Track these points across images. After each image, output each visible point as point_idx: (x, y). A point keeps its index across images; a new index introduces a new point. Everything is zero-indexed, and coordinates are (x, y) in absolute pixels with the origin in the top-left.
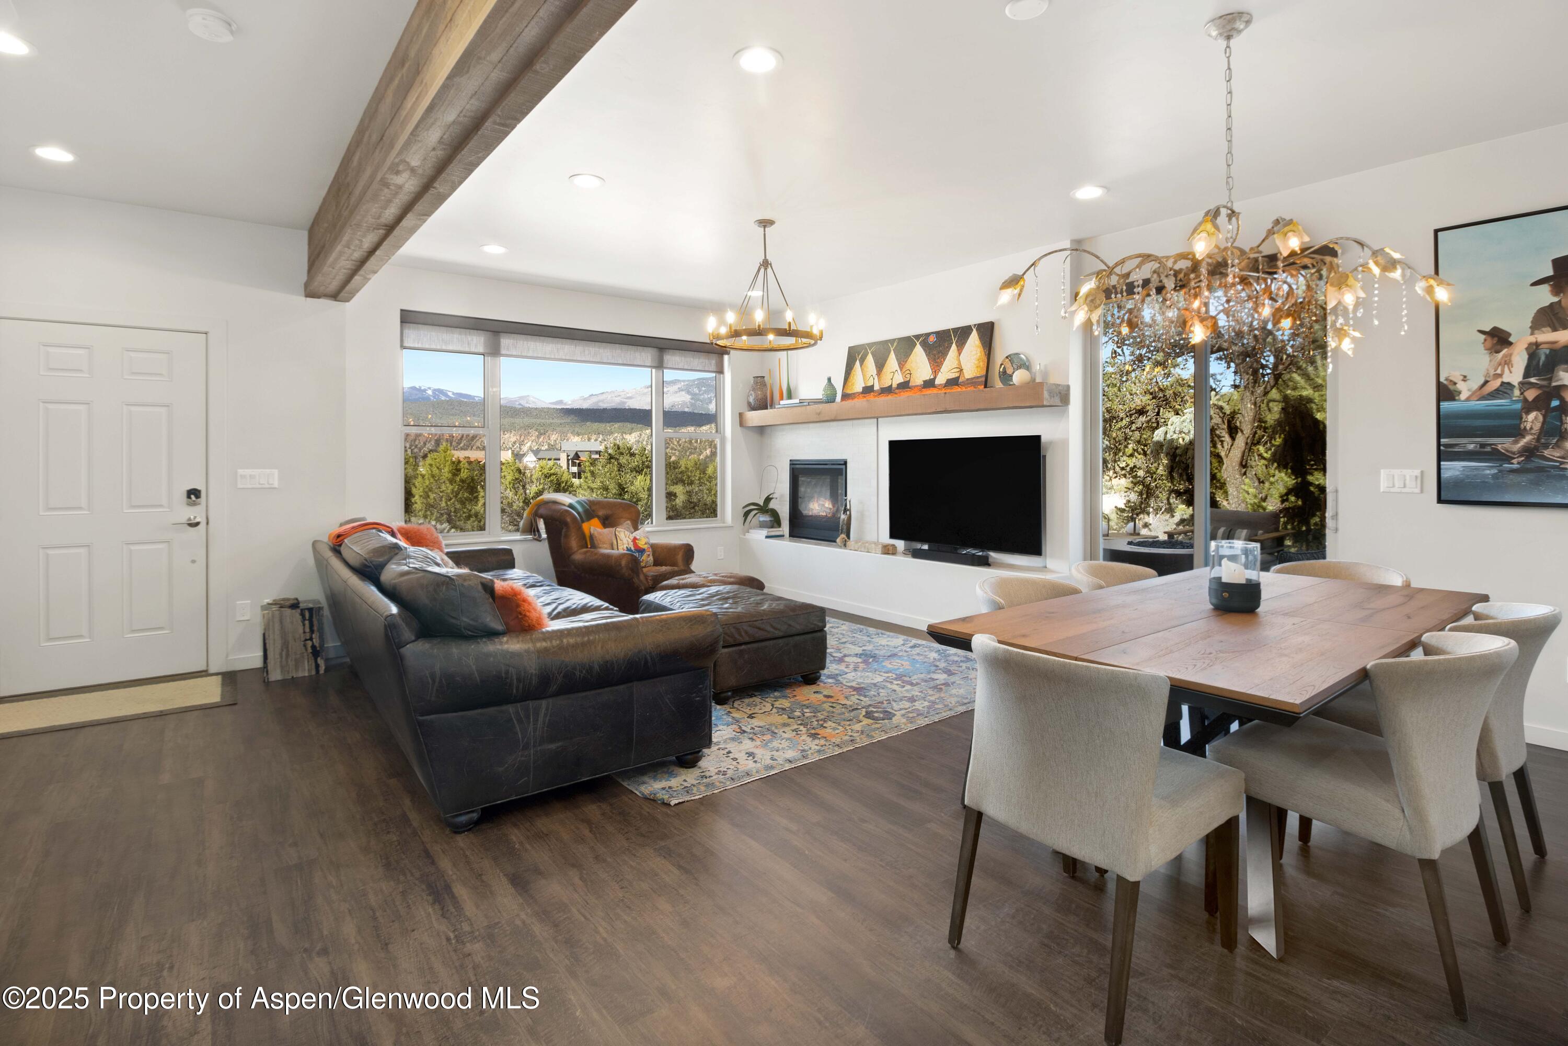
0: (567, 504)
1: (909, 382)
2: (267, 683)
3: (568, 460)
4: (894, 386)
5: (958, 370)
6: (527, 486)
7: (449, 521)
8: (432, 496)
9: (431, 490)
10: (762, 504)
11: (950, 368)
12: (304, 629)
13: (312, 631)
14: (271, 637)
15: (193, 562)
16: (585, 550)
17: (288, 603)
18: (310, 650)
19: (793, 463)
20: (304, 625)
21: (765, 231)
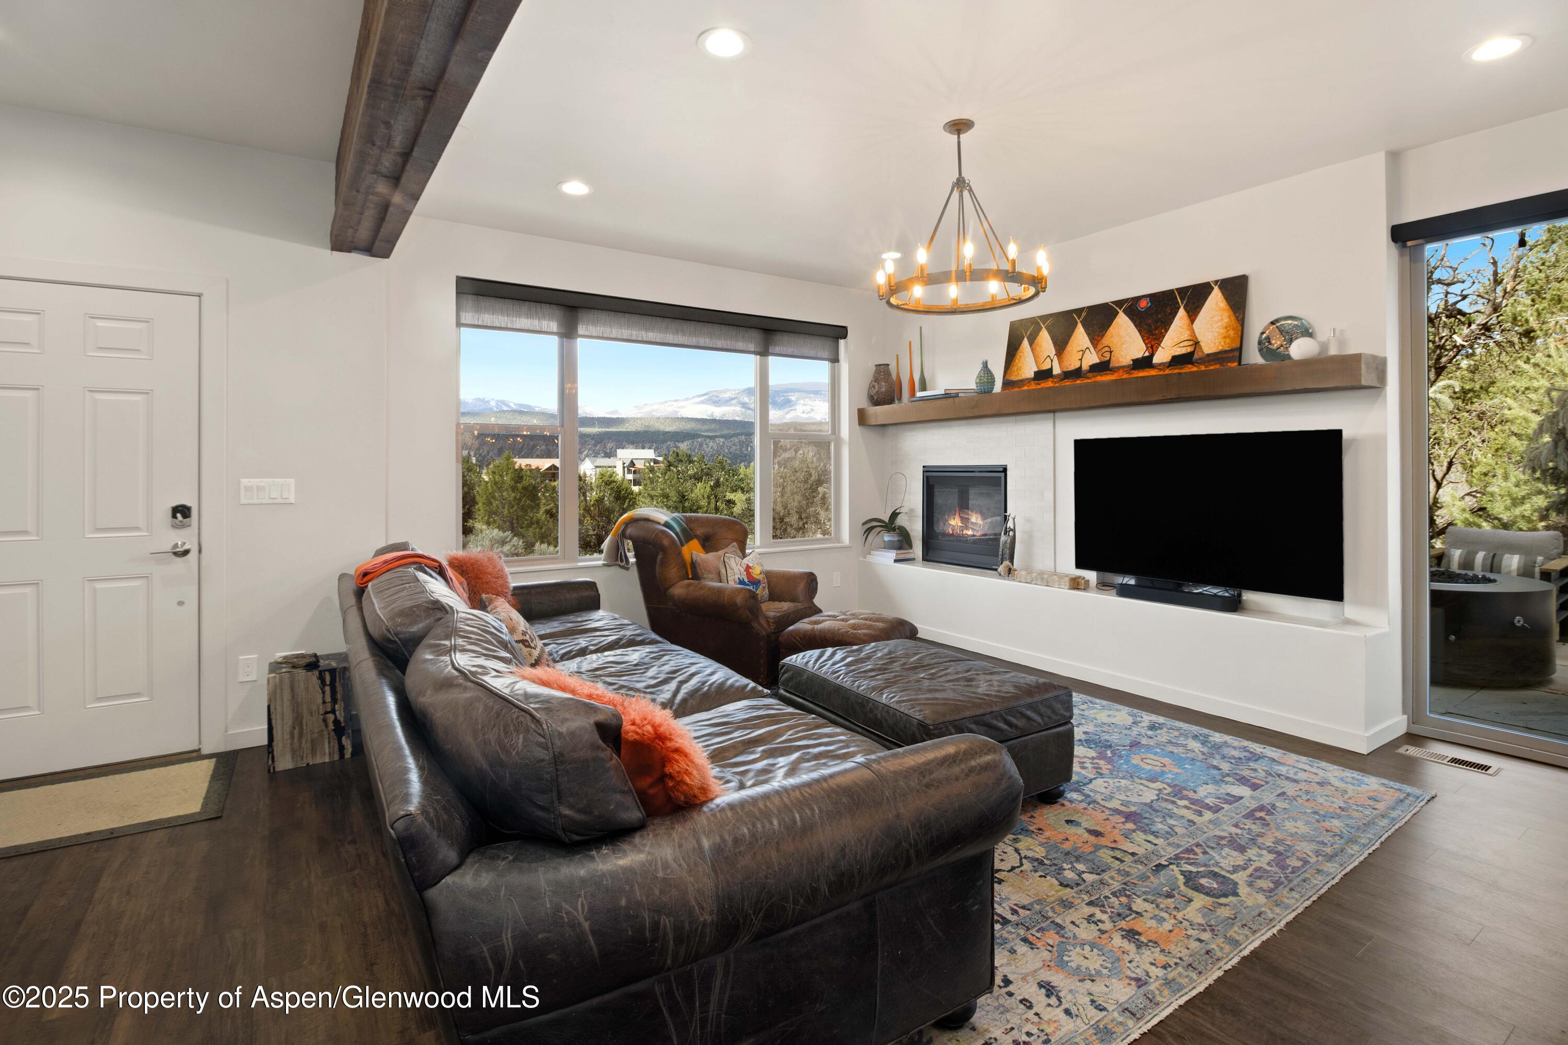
0: (662, 522)
1: (1109, 361)
2: (273, 775)
3: (624, 468)
4: (1085, 367)
5: (1191, 343)
6: (588, 494)
7: (512, 529)
8: (495, 503)
9: (494, 497)
10: (887, 520)
11: (1176, 340)
12: (323, 697)
13: (334, 700)
14: (279, 709)
15: (181, 603)
16: (686, 581)
17: (304, 662)
18: (331, 727)
19: (927, 470)
20: (324, 693)
21: (959, 137)
